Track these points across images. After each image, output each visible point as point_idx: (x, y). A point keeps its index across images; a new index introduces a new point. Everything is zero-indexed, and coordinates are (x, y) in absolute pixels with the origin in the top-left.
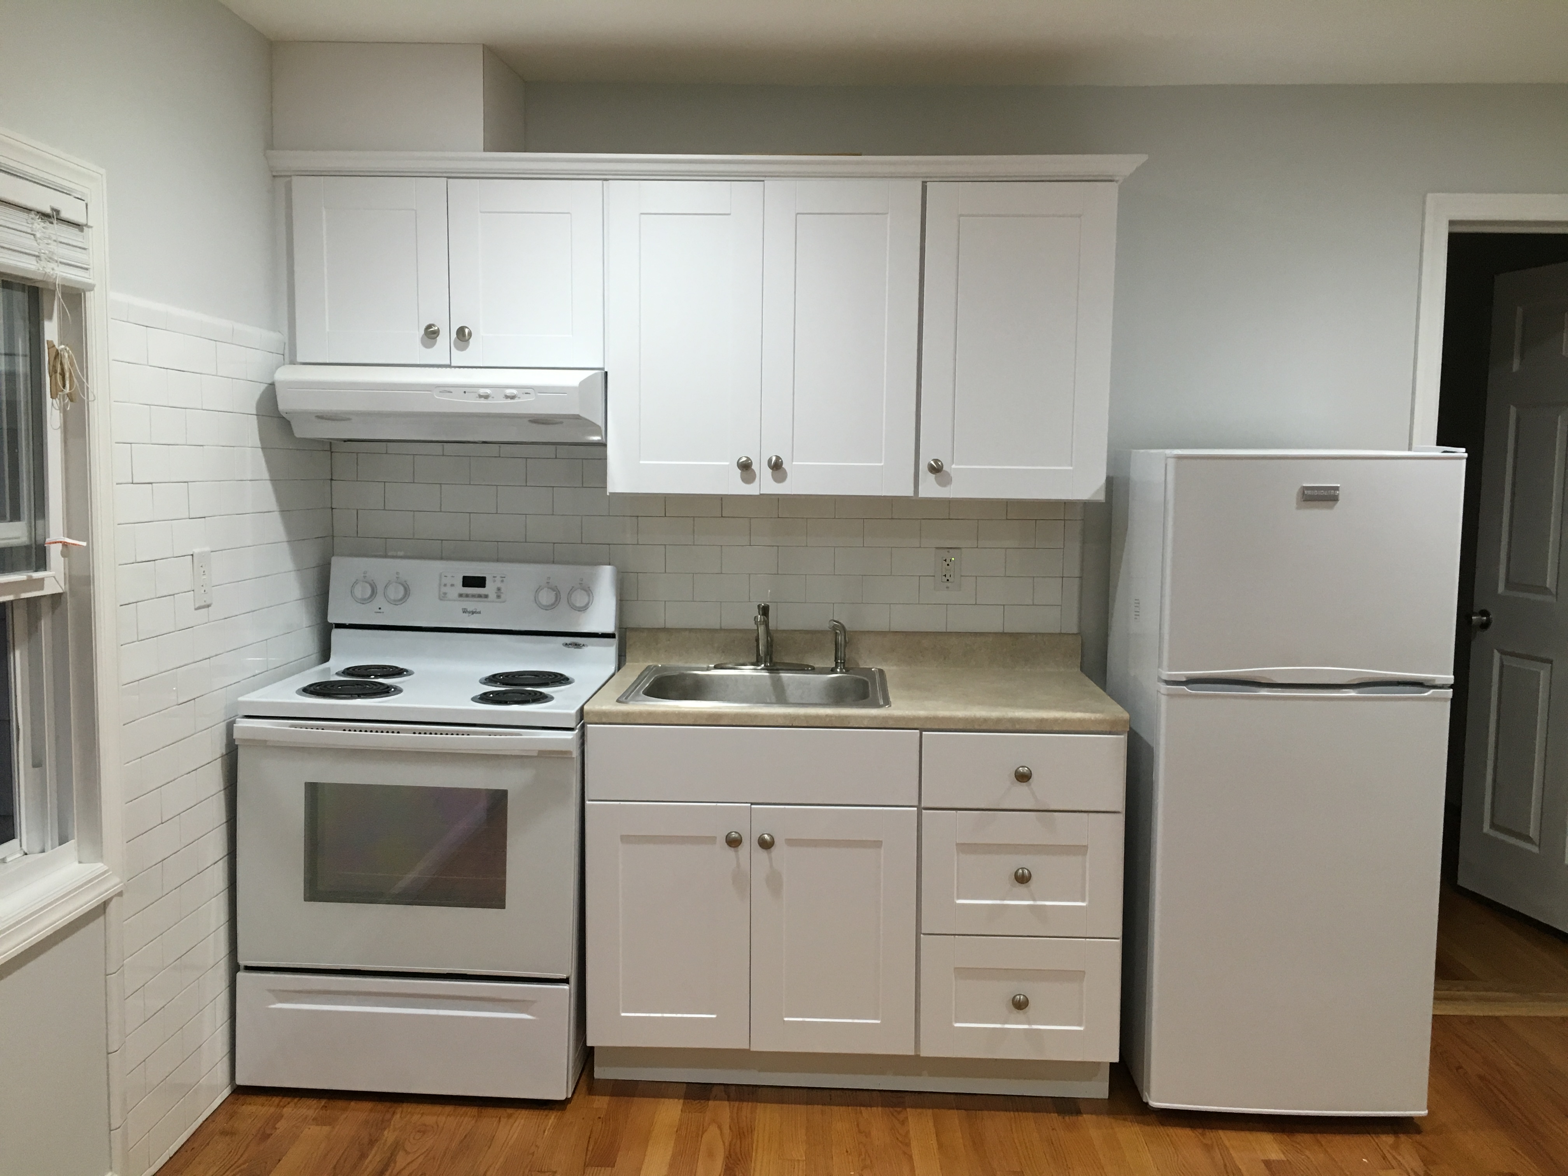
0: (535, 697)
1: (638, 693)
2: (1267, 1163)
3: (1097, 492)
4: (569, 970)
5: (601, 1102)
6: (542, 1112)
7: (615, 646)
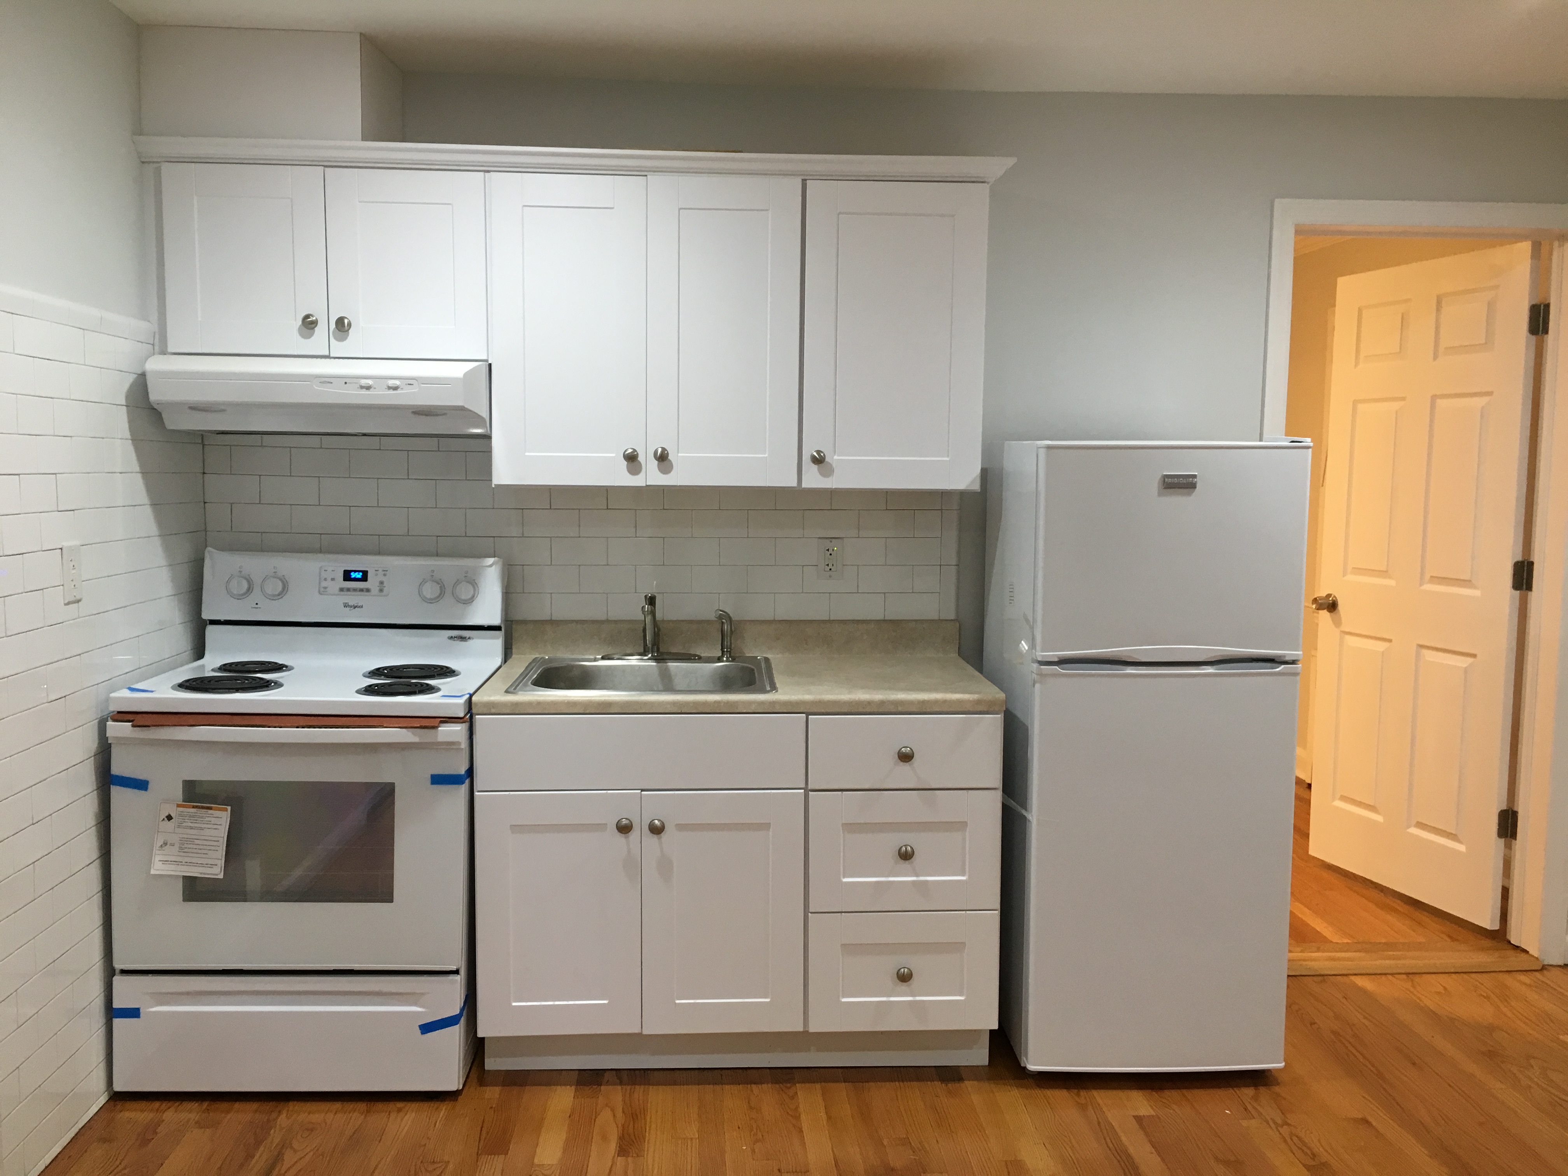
0: (422, 688)
1: (526, 685)
2: (1139, 1119)
3: (973, 482)
4: (458, 961)
5: (493, 1093)
6: (433, 1105)
7: (501, 638)
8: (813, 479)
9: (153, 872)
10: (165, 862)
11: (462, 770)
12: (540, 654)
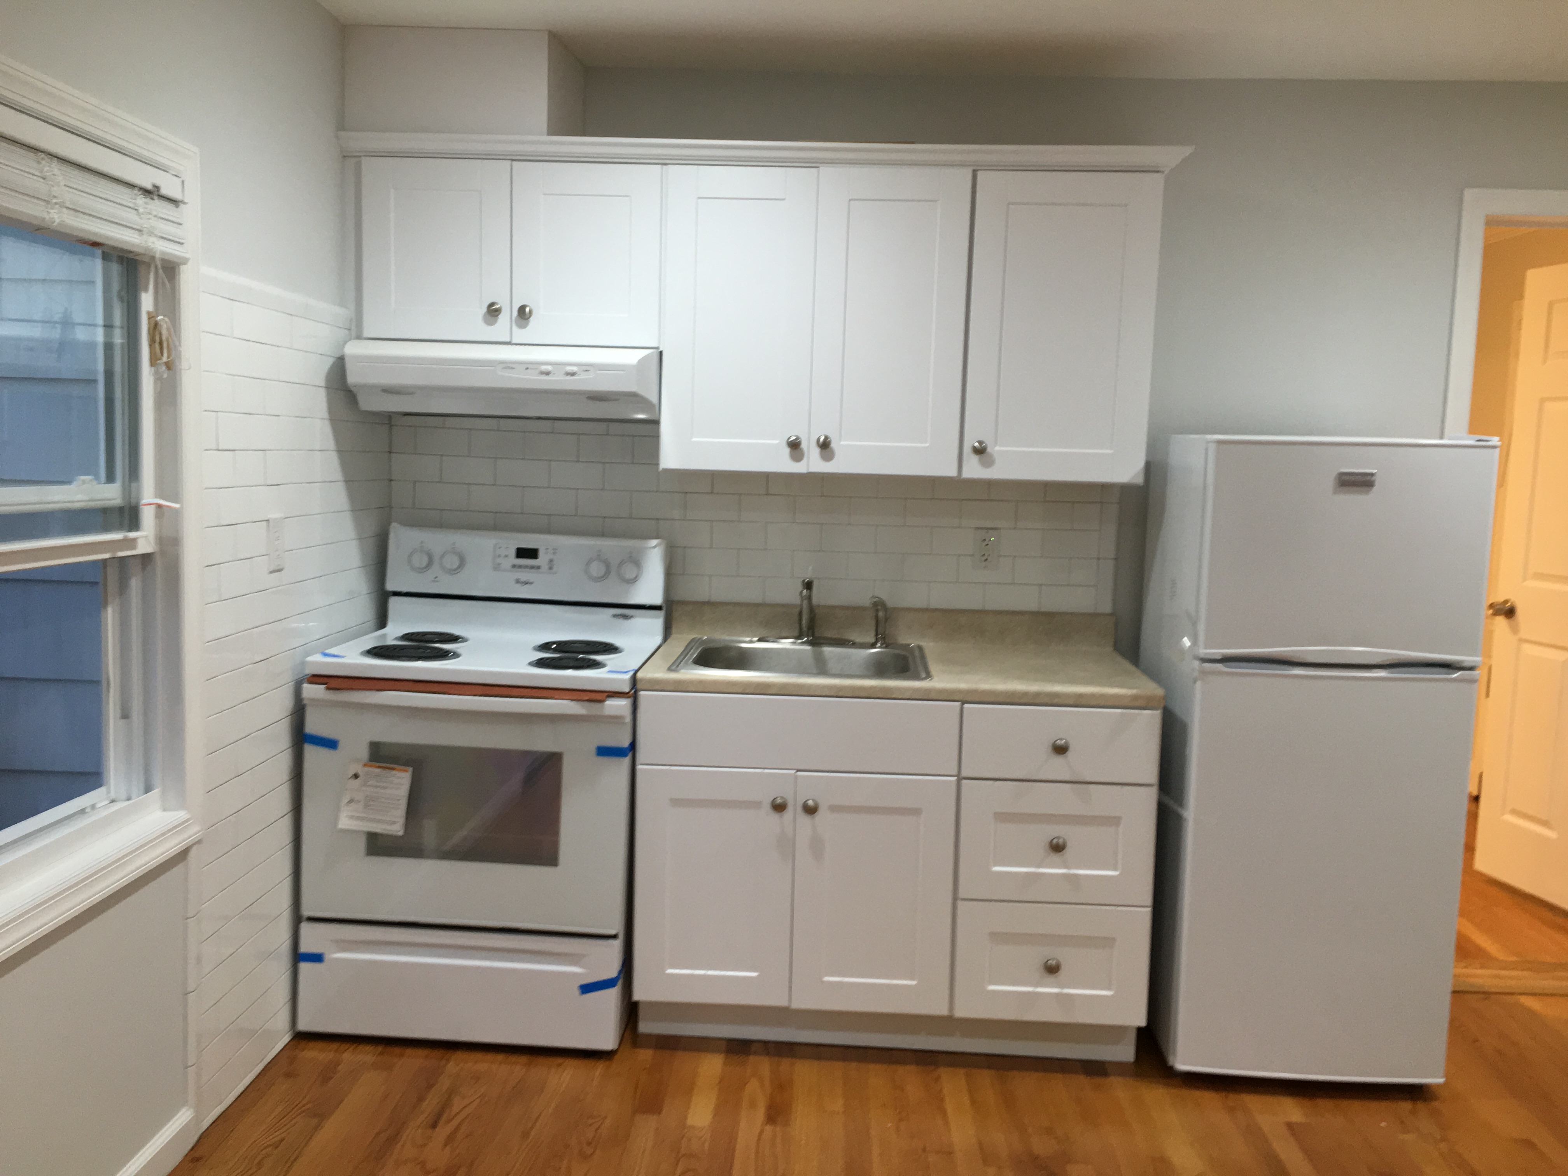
0: (588, 664)
1: (686, 663)
2: (1290, 1126)
3: (1136, 475)
4: (616, 926)
5: (645, 1055)
6: (590, 1063)
7: (662, 618)
8: (973, 470)
9: (340, 826)
10: (352, 817)
11: (626, 743)
12: (698, 635)
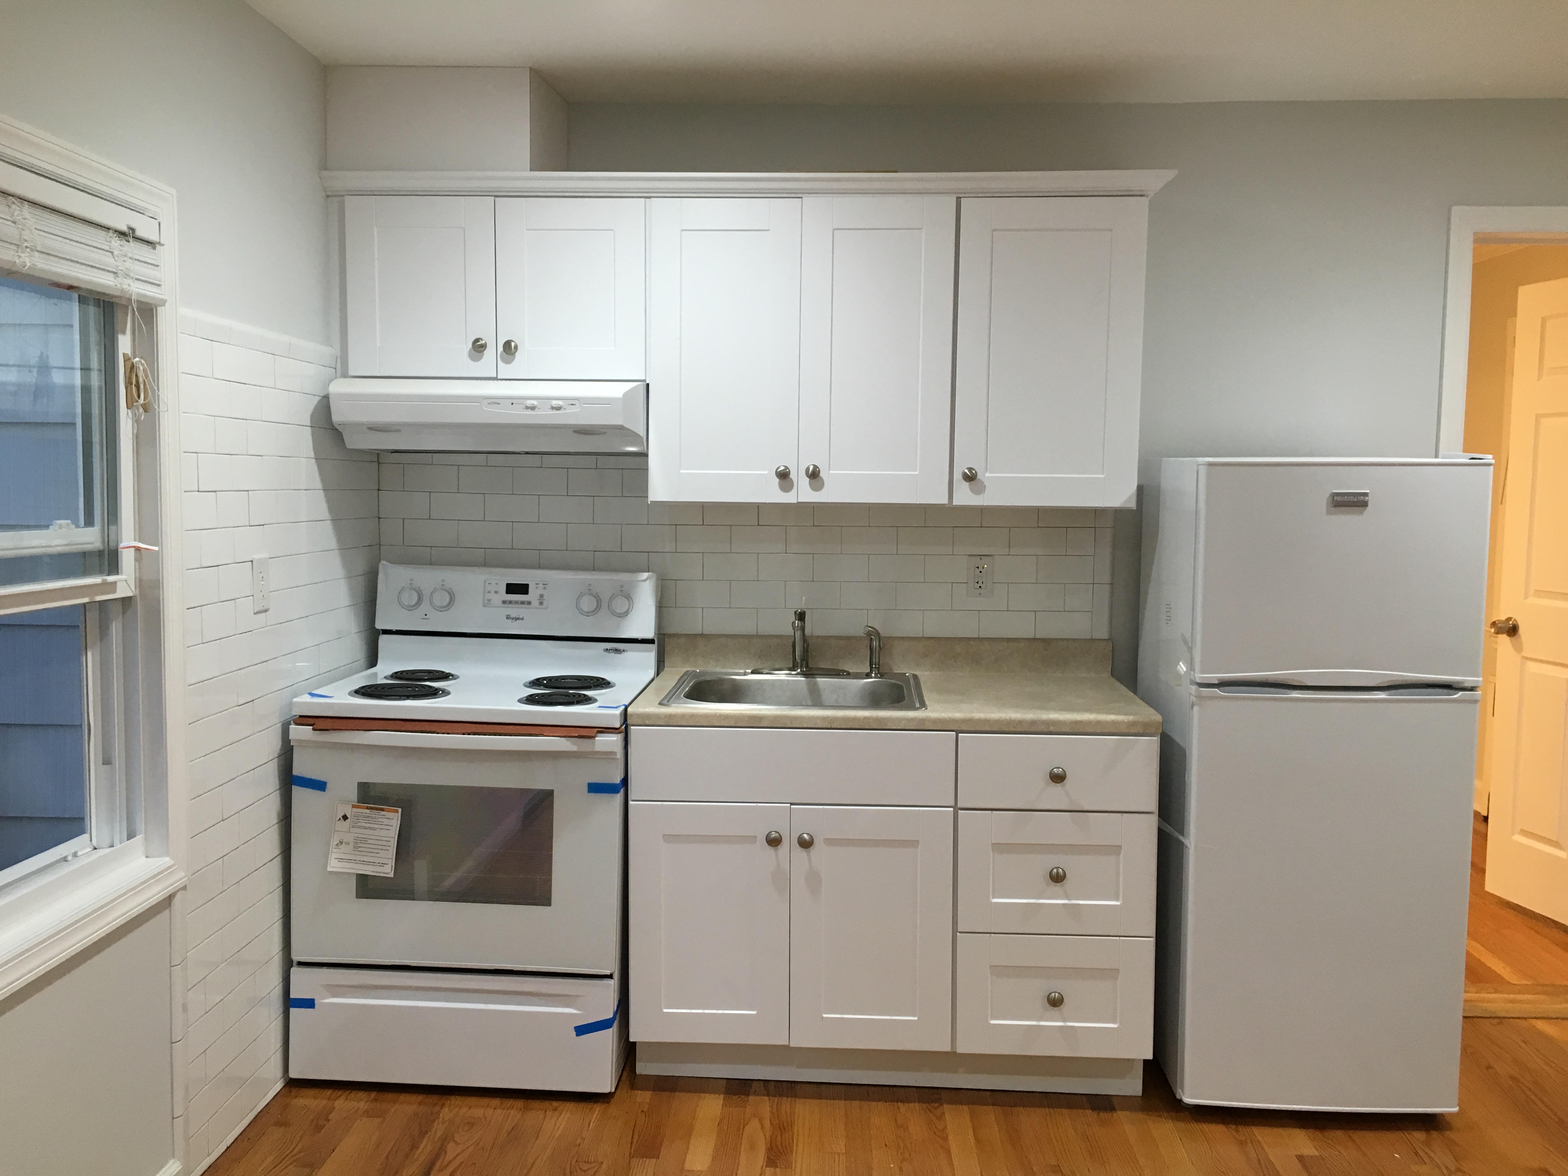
0: (580, 699)
1: (678, 697)
2: (1300, 1158)
3: (1128, 500)
4: (611, 966)
5: (644, 1097)
6: (588, 1106)
7: (654, 652)
8: (964, 496)
9: (329, 869)
10: (340, 860)
11: (617, 779)
12: (691, 667)
